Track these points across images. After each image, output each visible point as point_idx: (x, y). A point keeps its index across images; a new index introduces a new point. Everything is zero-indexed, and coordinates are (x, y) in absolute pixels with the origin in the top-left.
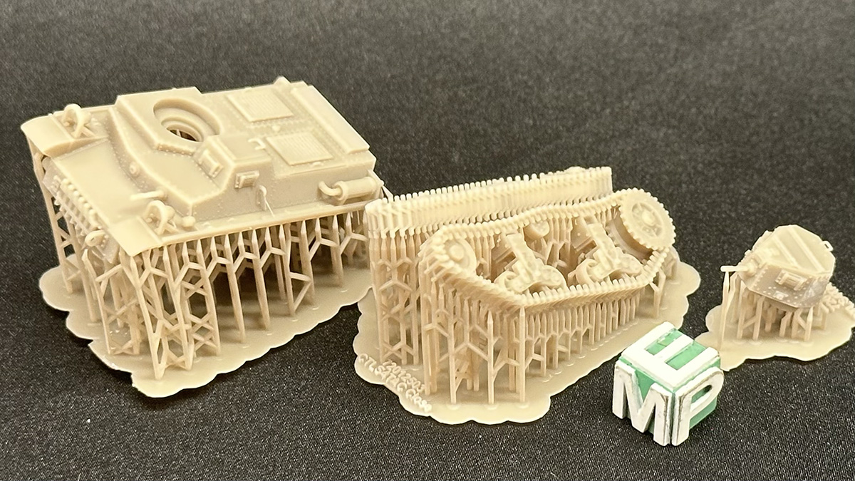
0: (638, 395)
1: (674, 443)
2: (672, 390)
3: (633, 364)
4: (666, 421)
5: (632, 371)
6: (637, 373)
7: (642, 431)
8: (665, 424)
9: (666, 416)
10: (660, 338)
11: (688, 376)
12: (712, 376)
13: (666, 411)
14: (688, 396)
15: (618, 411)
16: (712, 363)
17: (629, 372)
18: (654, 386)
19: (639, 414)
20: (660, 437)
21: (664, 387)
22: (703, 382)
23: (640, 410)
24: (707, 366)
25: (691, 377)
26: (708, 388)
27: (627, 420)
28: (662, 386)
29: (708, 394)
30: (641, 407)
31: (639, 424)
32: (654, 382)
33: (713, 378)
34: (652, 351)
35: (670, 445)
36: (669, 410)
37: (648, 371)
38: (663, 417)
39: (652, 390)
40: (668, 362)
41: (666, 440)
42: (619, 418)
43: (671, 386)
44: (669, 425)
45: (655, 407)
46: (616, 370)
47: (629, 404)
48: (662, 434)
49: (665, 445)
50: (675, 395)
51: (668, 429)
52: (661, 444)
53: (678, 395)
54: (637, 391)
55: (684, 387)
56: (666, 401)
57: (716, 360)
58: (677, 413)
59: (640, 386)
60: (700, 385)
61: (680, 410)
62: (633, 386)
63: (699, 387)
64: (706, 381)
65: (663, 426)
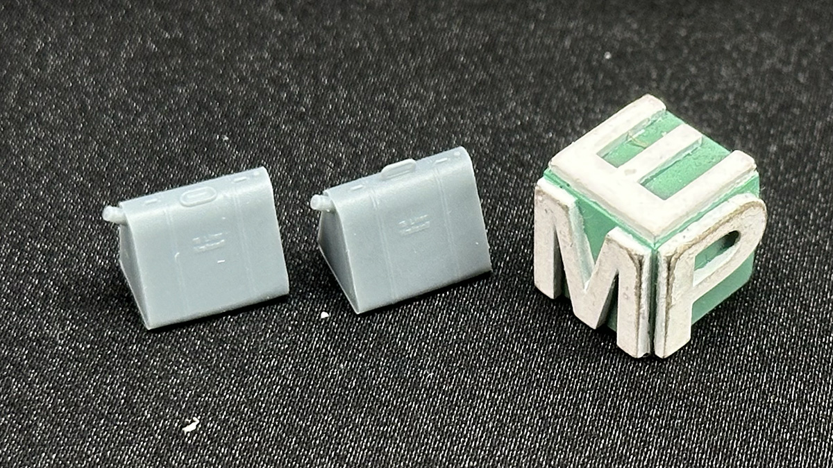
0: (584, 252)
1: (660, 353)
2: (651, 242)
3: (573, 186)
4: (639, 307)
5: (569, 201)
6: (580, 205)
7: (593, 324)
8: (639, 314)
9: (640, 297)
10: (635, 129)
11: (687, 214)
12: (738, 211)
13: (639, 286)
14: (685, 253)
15: (545, 283)
16: (743, 184)
17: (564, 203)
18: (615, 234)
19: (586, 291)
20: (630, 340)
21: (634, 236)
22: (721, 224)
23: (588, 283)
24: (729, 191)
25: (696, 215)
26: (731, 239)
27: (563, 299)
28: (629, 233)
29: (732, 250)
30: (590, 275)
31: (588, 311)
32: (613, 225)
33: (743, 216)
34: (615, 156)
35: (651, 357)
36: (644, 286)
37: (603, 201)
38: (634, 298)
39: (609, 241)
40: (647, 181)
41: (640, 346)
42: (548, 298)
43: (650, 233)
44: (646, 315)
45: (617, 277)
46: (537, 198)
47: (565, 269)
48: (634, 335)
49: (640, 355)
50: (658, 252)
51: (644, 323)
52: (632, 353)
53: (665, 251)
54: (582, 242)
55: (679, 237)
56: (641, 264)
57: (749, 177)
58: (662, 290)
59: (585, 231)
60: (712, 232)
61: (668, 284)
62: (571, 233)
63: (710, 235)
64: (728, 221)
65: (633, 318)
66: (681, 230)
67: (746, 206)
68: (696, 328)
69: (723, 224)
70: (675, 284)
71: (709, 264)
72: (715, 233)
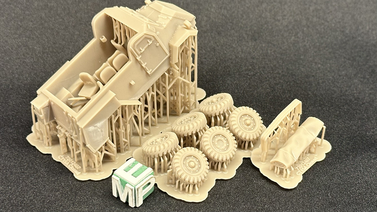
0: (122, 188)
2: (134, 186)
3: (119, 176)
4: (133, 198)
5: (119, 179)
6: (120, 180)
8: (133, 199)
9: (132, 196)
10: (130, 165)
11: (140, 180)
12: (150, 179)
14: (140, 188)
15: (115, 195)
16: (150, 173)
17: (117, 179)
20: (132, 204)
21: (131, 185)
22: (147, 181)
23: (123, 194)
24: (148, 175)
25: (142, 180)
26: (149, 184)
27: (118, 197)
29: (149, 186)
30: (123, 192)
31: (123, 200)
32: (127, 183)
34: (126, 170)
35: (136, 207)
36: (133, 194)
37: (125, 179)
38: (131, 196)
39: (126, 186)
40: (133, 174)
41: (133, 205)
42: (115, 197)
43: (133, 184)
44: (134, 199)
45: (128, 193)
46: (112, 179)
47: (119, 192)
48: (132, 203)
49: (133, 207)
51: (134, 201)
52: (132, 207)
53: (136, 187)
54: (121, 186)
55: (139, 184)
56: (132, 190)
57: (152, 172)
58: (137, 194)
59: (122, 184)
61: (138, 193)
62: (119, 185)
63: (145, 184)
65: (132, 200)
66: (139, 183)
67: (152, 178)
68: (144, 201)
70: (139, 193)
71: (145, 189)
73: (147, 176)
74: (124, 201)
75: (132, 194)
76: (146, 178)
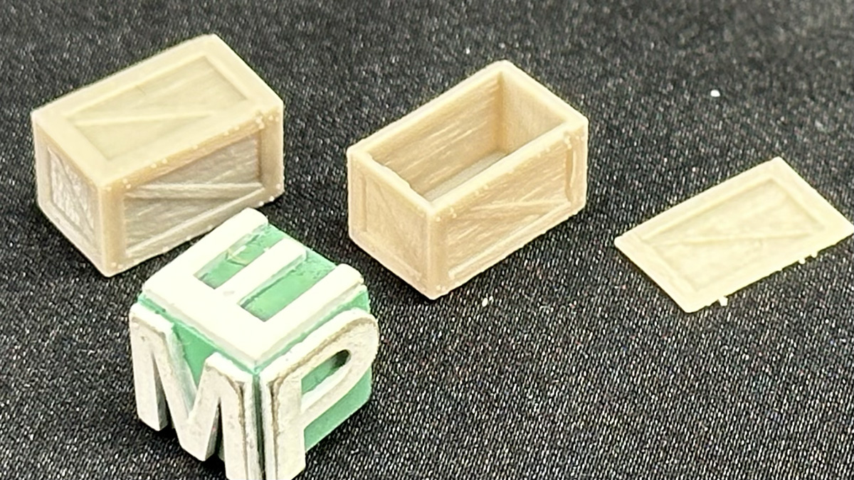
0: (185, 380)
2: (251, 366)
3: (169, 311)
4: (245, 435)
5: (166, 327)
6: (175, 329)
7: (202, 457)
8: (245, 444)
9: (244, 426)
10: (234, 247)
11: (289, 335)
12: (346, 330)
14: (289, 378)
15: (150, 415)
16: (349, 299)
17: (160, 330)
18: (214, 360)
19: (190, 421)
20: (240, 471)
21: (235, 362)
22: (326, 344)
23: (192, 414)
24: (334, 309)
25: (298, 336)
26: (341, 358)
27: (168, 433)
28: (230, 358)
29: (343, 370)
30: (193, 403)
31: (196, 444)
32: (212, 351)
33: (351, 333)
34: (212, 278)
36: (250, 413)
37: (199, 325)
38: (239, 427)
39: (209, 368)
40: (248, 302)
41: (251, 475)
42: (153, 430)
43: (251, 358)
44: (255, 443)
45: (219, 406)
46: (133, 325)
47: (168, 399)
48: (243, 465)
50: (259, 378)
51: (253, 452)
53: (266, 377)
54: (183, 368)
55: (282, 358)
56: (242, 392)
57: (356, 293)
58: (268, 417)
59: (185, 357)
60: (317, 353)
61: (273, 411)
62: (170, 360)
63: (317, 356)
64: (334, 340)
65: (241, 448)
66: (284, 353)
67: (355, 323)
69: (330, 343)
70: (280, 411)
71: (318, 386)
72: (321, 354)
73: (328, 314)
74: (200, 452)
75: (243, 416)
76: (321, 325)
